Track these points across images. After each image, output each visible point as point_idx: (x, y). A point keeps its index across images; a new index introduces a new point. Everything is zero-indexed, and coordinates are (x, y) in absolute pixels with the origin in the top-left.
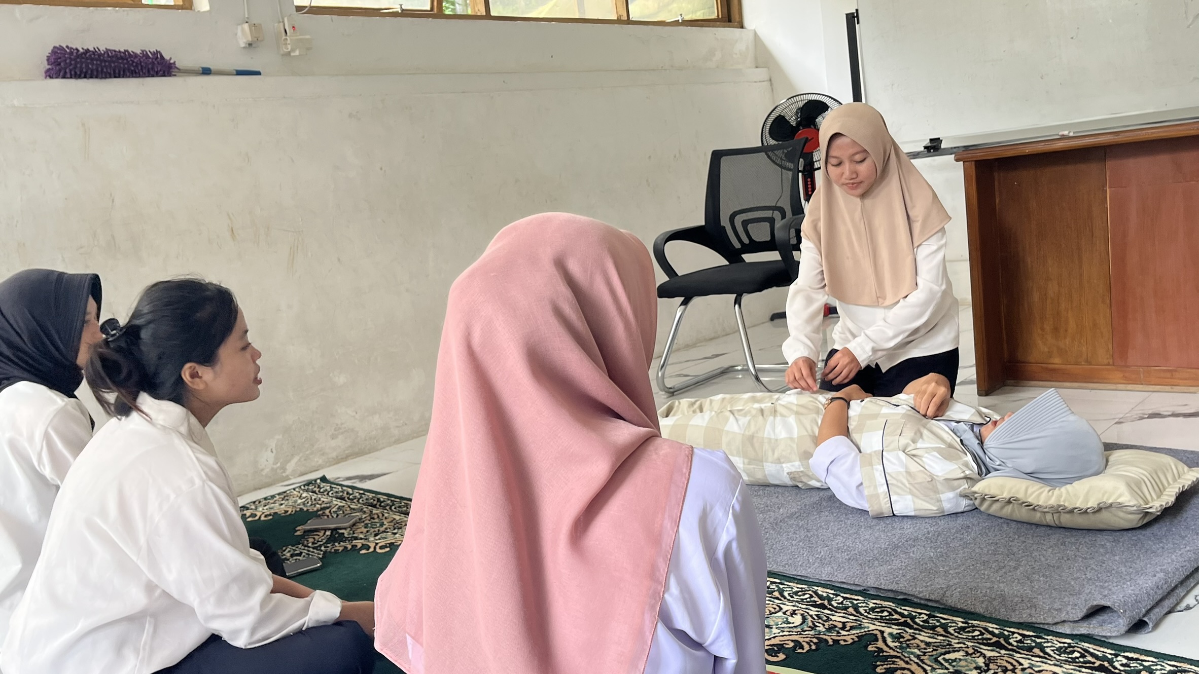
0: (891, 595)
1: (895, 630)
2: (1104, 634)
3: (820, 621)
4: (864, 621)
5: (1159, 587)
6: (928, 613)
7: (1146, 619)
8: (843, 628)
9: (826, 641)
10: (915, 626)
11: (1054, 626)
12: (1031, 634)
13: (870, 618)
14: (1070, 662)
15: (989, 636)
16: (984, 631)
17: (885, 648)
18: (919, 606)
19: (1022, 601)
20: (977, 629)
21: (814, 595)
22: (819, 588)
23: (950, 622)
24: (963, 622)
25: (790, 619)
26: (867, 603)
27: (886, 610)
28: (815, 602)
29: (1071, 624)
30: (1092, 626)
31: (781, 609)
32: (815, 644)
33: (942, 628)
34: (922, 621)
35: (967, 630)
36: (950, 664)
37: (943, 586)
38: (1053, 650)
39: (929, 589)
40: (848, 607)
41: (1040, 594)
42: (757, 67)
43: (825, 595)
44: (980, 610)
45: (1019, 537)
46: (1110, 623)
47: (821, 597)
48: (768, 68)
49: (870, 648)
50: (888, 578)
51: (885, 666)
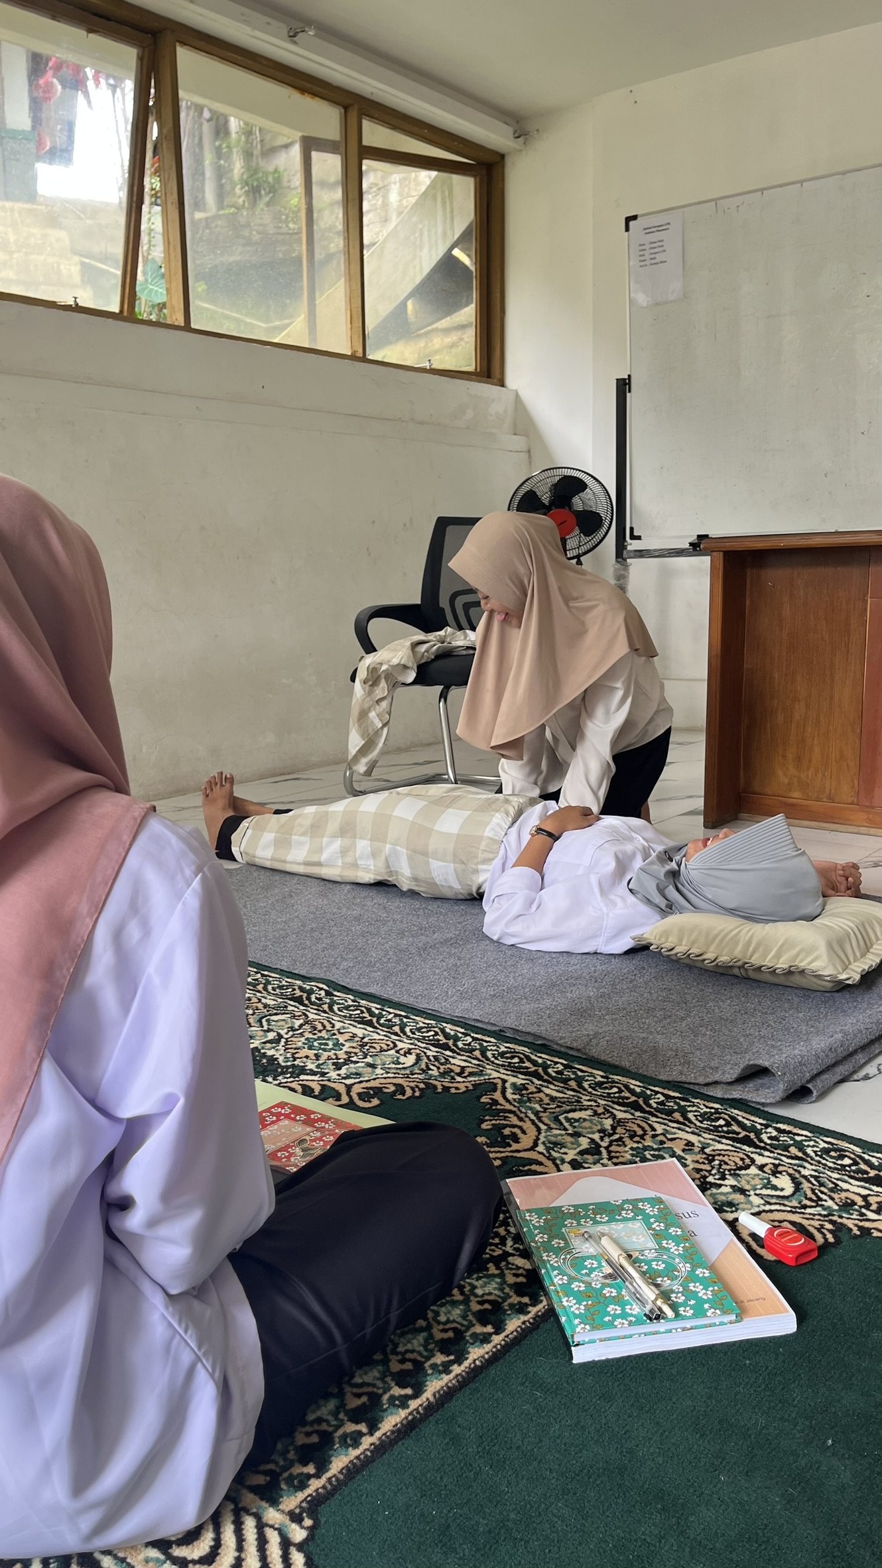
0: (530, 1039)
1: (520, 1080)
2: (758, 1100)
3: (436, 1063)
4: (488, 1067)
5: (833, 1050)
6: (565, 1062)
7: (810, 1086)
8: (459, 1074)
9: (435, 1087)
10: (546, 1077)
11: (705, 1088)
12: (677, 1095)
13: (496, 1064)
14: (711, 1130)
15: (628, 1095)
16: (623, 1089)
17: (501, 1101)
18: (558, 1054)
19: (676, 1055)
20: (617, 1085)
21: (440, 1033)
22: (449, 1026)
23: (588, 1076)
24: (602, 1077)
25: (402, 1059)
26: (498, 1047)
27: (518, 1057)
28: (439, 1040)
29: (725, 1087)
30: (747, 1089)
31: (395, 1046)
32: (420, 1089)
33: (576, 1081)
34: (555, 1072)
35: (605, 1085)
36: (571, 1125)
37: (591, 1033)
38: (695, 1116)
39: (574, 1034)
40: (474, 1050)
41: (700, 1049)
42: (515, 434)
43: (452, 1033)
44: (626, 1064)
45: (698, 984)
46: (768, 1088)
47: (447, 1036)
48: (528, 437)
49: (484, 1099)
50: (530, 1018)
51: (493, 1122)
